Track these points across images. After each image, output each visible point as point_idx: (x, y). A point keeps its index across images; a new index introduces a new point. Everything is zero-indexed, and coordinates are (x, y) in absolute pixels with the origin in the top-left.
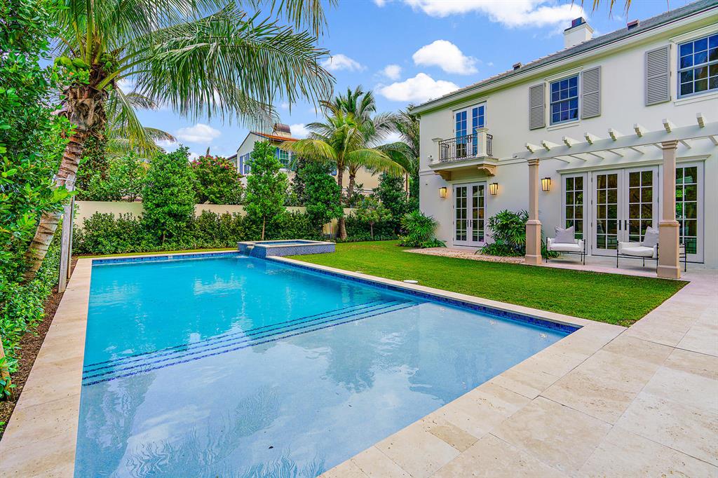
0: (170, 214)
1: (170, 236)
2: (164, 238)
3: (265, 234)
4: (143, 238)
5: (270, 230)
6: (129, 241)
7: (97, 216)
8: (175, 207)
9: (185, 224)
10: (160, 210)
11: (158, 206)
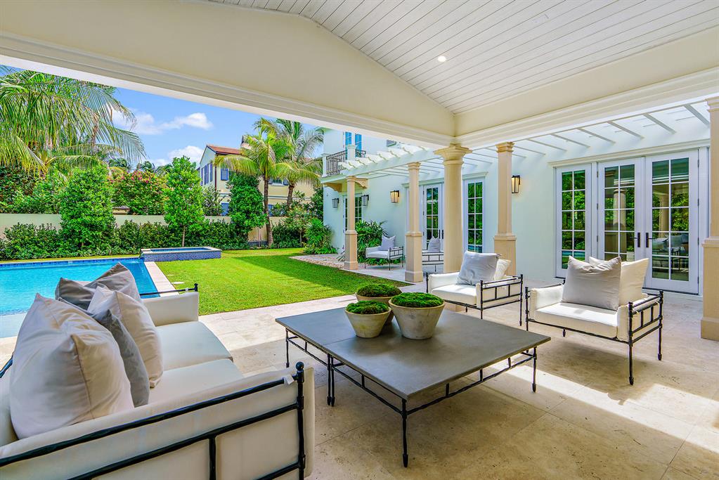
0: (85, 224)
1: (87, 243)
2: (83, 246)
3: (185, 241)
4: (59, 246)
5: (190, 238)
6: (46, 248)
7: (18, 227)
8: (88, 218)
9: (100, 233)
10: (74, 220)
11: (72, 217)
